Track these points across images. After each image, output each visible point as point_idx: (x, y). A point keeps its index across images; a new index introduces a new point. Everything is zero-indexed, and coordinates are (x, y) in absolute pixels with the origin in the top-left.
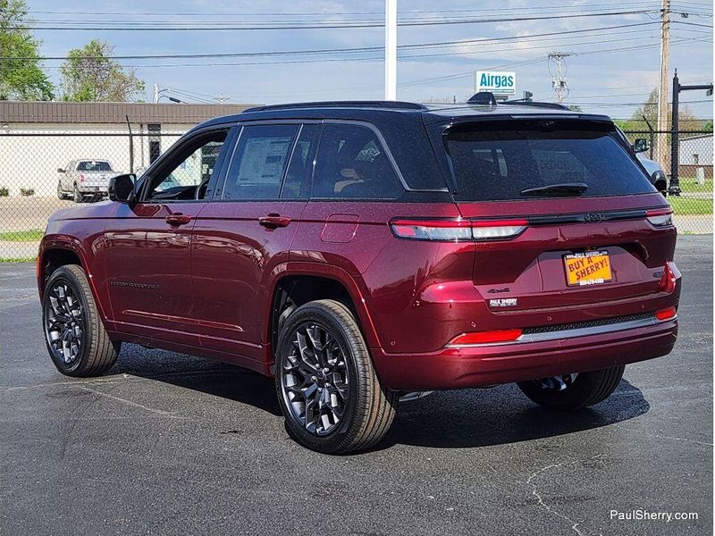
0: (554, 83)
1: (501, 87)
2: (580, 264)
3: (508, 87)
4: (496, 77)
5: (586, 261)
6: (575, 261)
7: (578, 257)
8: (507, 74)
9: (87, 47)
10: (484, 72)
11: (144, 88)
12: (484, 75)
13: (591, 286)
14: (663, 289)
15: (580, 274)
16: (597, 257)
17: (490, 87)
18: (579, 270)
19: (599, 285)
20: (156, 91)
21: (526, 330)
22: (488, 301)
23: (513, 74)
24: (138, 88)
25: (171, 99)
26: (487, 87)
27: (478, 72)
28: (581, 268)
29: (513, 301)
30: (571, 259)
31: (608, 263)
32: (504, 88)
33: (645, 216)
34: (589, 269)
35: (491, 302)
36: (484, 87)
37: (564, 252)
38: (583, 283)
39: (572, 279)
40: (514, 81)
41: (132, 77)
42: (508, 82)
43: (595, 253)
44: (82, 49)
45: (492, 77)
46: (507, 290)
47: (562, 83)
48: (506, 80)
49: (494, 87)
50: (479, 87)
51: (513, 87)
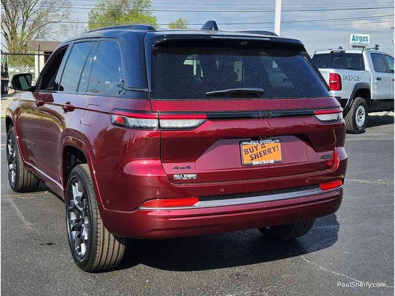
1: (362, 42)
2: (254, 149)
3: (365, 42)
4: (360, 37)
5: (259, 147)
6: (251, 147)
7: (253, 144)
8: (366, 36)
9: (177, 21)
10: (353, 34)
12: (354, 36)
13: (263, 165)
14: (329, 167)
15: (253, 156)
16: (270, 144)
17: (357, 42)
18: (253, 153)
19: (269, 165)
21: (202, 198)
22: (173, 175)
26: (355, 42)
27: (351, 34)
28: (255, 152)
29: (194, 176)
30: (246, 146)
31: (280, 148)
33: (313, 114)
34: (262, 153)
35: (175, 176)
36: (353, 41)
37: (240, 140)
38: (255, 163)
39: (246, 160)
40: (369, 39)
42: (366, 39)
43: (268, 141)
44: (175, 22)
45: (358, 37)
46: (189, 167)
49: (359, 41)
50: (351, 41)
51: (368, 42)
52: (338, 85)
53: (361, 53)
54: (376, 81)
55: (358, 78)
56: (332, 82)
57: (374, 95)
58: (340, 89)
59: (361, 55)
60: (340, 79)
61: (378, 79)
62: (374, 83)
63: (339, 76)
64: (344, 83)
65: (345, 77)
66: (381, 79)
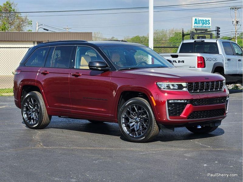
0: (233, 22)
1: (204, 25)
3: (207, 25)
4: (202, 20)
8: (207, 19)
9: (4, 4)
11: (31, 24)
12: (196, 19)
17: (199, 25)
20: (37, 25)
23: (210, 19)
24: (29, 24)
25: (44, 29)
26: (198, 25)
27: (193, 18)
32: (206, 25)
36: (196, 25)
40: (210, 22)
41: (26, 19)
42: (207, 22)
45: (200, 20)
47: (237, 22)
48: (206, 22)
49: (201, 25)
50: (193, 25)
51: (210, 25)
52: (203, 64)
53: (216, 42)
54: (227, 61)
55: (216, 59)
56: (199, 62)
57: (226, 71)
58: (204, 67)
59: (216, 44)
60: (204, 60)
61: (228, 60)
62: (225, 63)
63: (204, 58)
64: (207, 62)
65: (207, 59)
66: (230, 60)
